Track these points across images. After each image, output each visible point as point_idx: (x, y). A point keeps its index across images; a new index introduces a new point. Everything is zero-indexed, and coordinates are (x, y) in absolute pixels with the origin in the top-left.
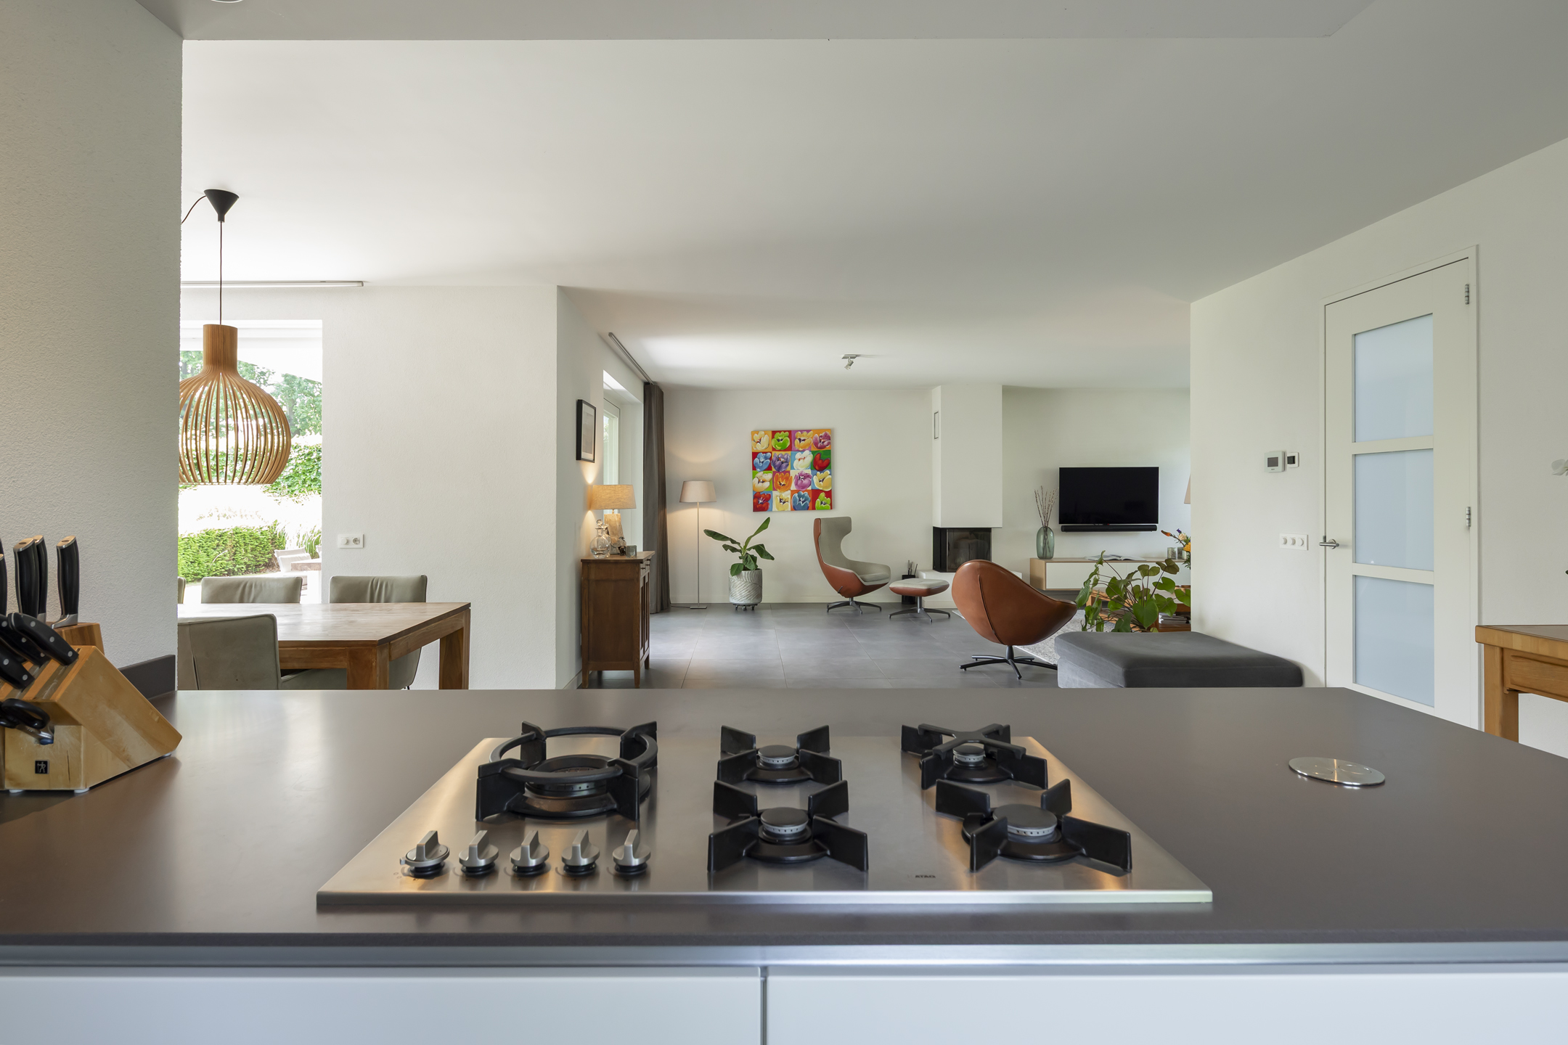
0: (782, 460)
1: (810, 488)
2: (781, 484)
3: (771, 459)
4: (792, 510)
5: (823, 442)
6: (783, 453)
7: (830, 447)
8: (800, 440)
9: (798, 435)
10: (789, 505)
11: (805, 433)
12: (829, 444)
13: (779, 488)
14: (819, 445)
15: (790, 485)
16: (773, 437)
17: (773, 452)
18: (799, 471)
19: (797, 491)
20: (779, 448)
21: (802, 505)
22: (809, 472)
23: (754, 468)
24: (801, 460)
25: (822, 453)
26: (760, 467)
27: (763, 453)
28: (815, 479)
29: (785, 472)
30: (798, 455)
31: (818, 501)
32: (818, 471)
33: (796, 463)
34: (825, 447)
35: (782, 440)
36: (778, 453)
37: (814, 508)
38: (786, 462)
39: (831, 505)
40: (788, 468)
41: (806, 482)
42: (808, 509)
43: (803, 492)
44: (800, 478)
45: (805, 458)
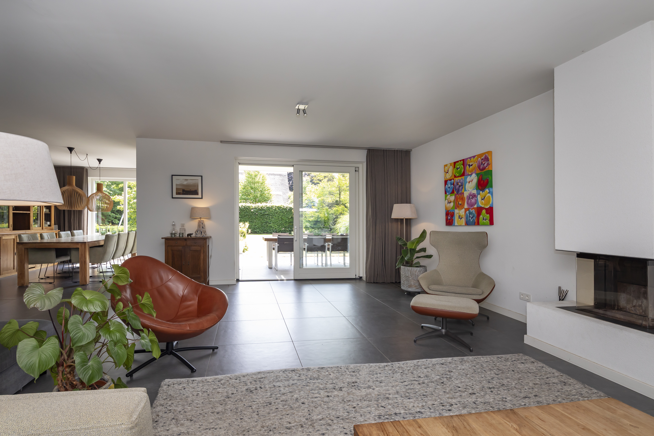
9: (468, 162)
20: (457, 175)
22: (475, 192)
25: (484, 174)
31: (481, 217)
32: (481, 190)
35: (459, 168)
41: (473, 201)
43: (472, 209)
44: (470, 198)
45: (472, 180)
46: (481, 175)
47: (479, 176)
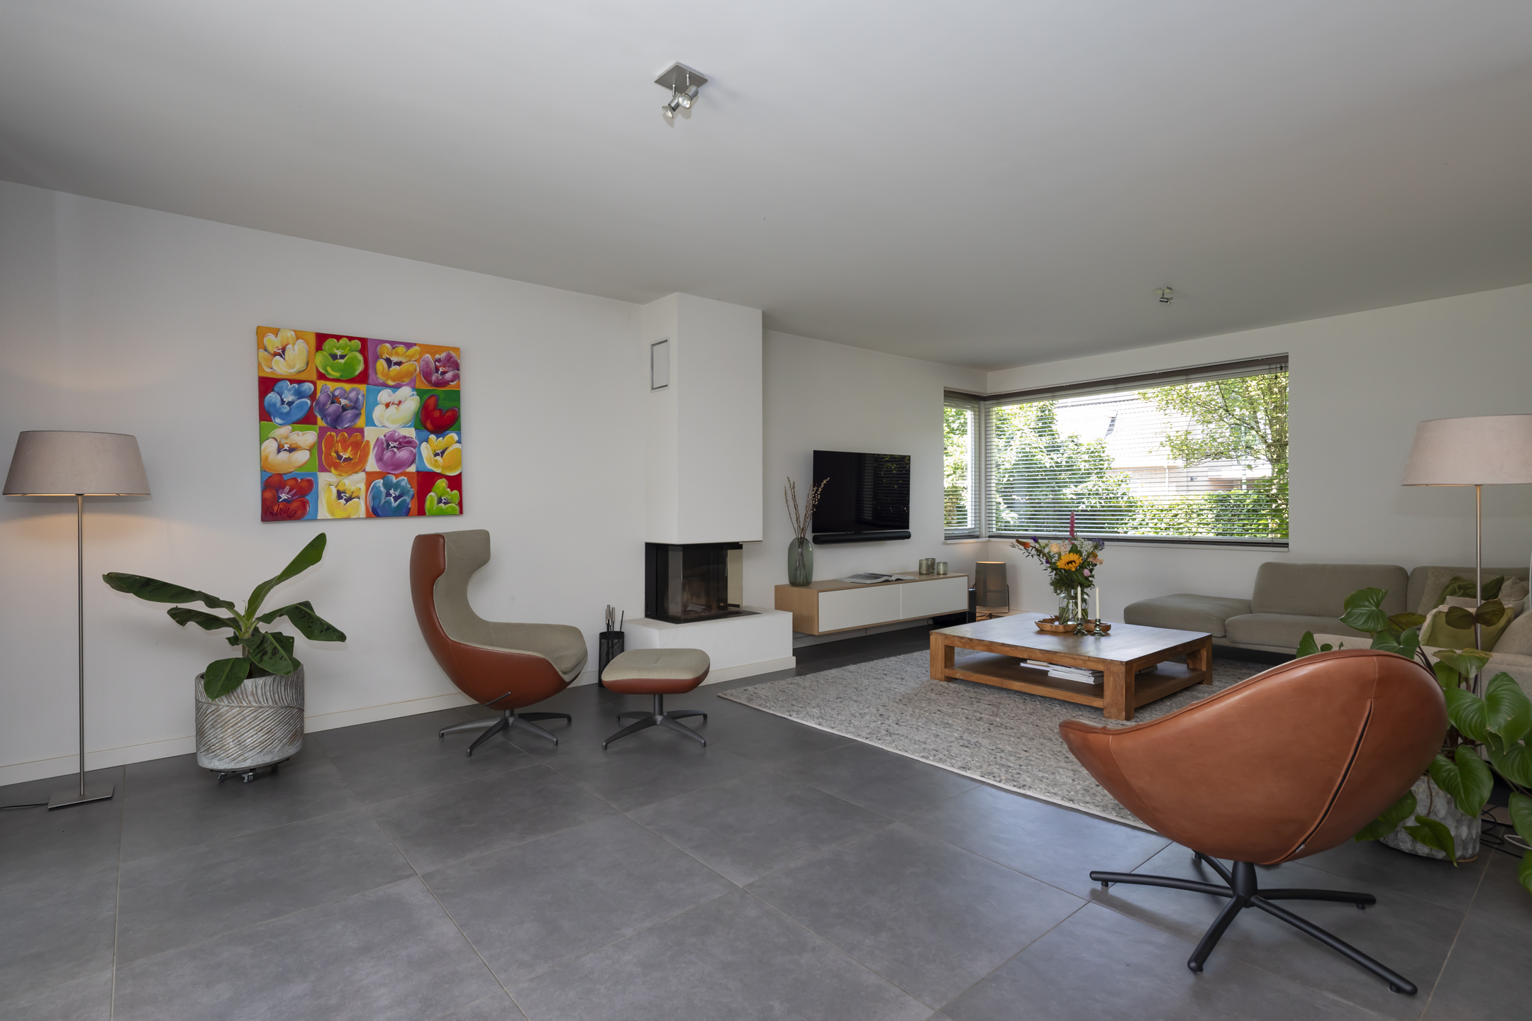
0: (343, 402)
1: (412, 469)
2: (340, 457)
3: (313, 396)
4: (368, 516)
5: (444, 373)
6: (347, 387)
7: (458, 386)
8: (389, 361)
9: (385, 351)
10: (360, 506)
11: (401, 349)
12: (456, 377)
13: (336, 466)
14: (434, 378)
15: (363, 459)
16: (319, 347)
17: (320, 383)
18: (386, 431)
19: (382, 475)
20: (336, 375)
21: (395, 504)
22: (411, 433)
23: (265, 416)
24: (392, 408)
25: (442, 396)
26: (282, 416)
27: (292, 381)
28: (426, 450)
29: (351, 431)
30: (385, 395)
31: (431, 497)
32: (432, 432)
33: (378, 412)
34: (446, 383)
35: (342, 357)
36: (331, 386)
37: (421, 512)
38: (353, 408)
39: (460, 504)
40: (361, 422)
41: (403, 454)
42: (407, 513)
43: (397, 476)
44: (388, 445)
45: (400, 402)
46: (434, 396)
47: (425, 397)
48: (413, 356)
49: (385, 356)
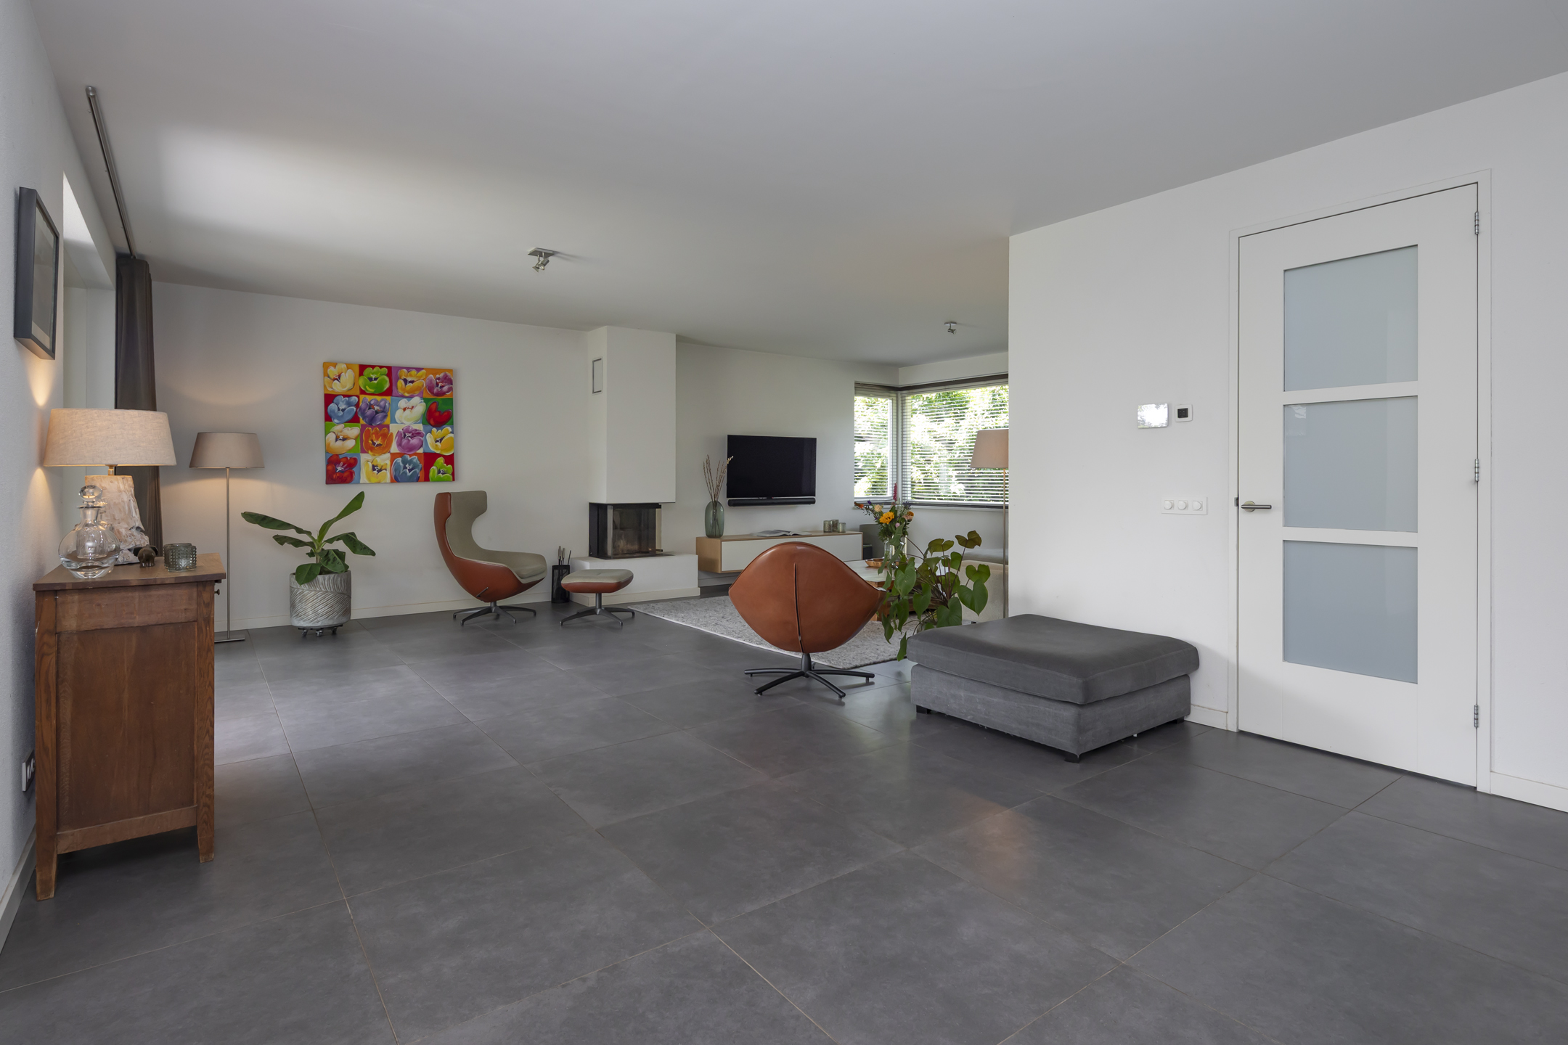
0: (376, 408)
1: (421, 451)
2: (374, 444)
3: (357, 405)
4: (392, 481)
5: (442, 387)
6: (379, 398)
7: (452, 395)
8: (405, 381)
9: (403, 374)
10: (387, 475)
11: (414, 372)
12: (450, 389)
13: (372, 449)
14: (435, 391)
15: (389, 445)
16: (361, 374)
17: (362, 397)
18: (403, 426)
19: (401, 455)
20: (371, 391)
21: (409, 474)
22: (420, 427)
23: (328, 418)
24: (408, 411)
25: (440, 402)
26: (338, 418)
27: (344, 396)
28: (430, 439)
29: (381, 426)
30: (403, 403)
31: (433, 470)
32: (434, 427)
33: (399, 414)
34: (444, 394)
35: (376, 379)
36: (369, 398)
37: (427, 479)
38: (383, 412)
39: (453, 474)
40: (387, 421)
41: (415, 441)
42: (418, 480)
43: (410, 456)
44: (405, 435)
45: (413, 407)
46: (435, 402)
47: (429, 404)
48: (422, 376)
49: (404, 377)
